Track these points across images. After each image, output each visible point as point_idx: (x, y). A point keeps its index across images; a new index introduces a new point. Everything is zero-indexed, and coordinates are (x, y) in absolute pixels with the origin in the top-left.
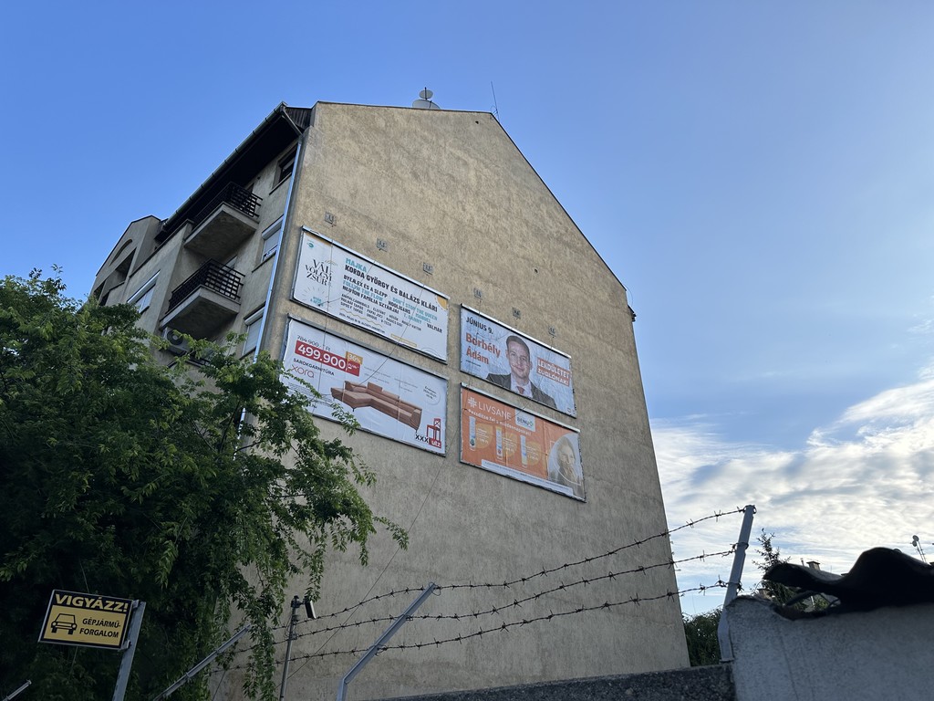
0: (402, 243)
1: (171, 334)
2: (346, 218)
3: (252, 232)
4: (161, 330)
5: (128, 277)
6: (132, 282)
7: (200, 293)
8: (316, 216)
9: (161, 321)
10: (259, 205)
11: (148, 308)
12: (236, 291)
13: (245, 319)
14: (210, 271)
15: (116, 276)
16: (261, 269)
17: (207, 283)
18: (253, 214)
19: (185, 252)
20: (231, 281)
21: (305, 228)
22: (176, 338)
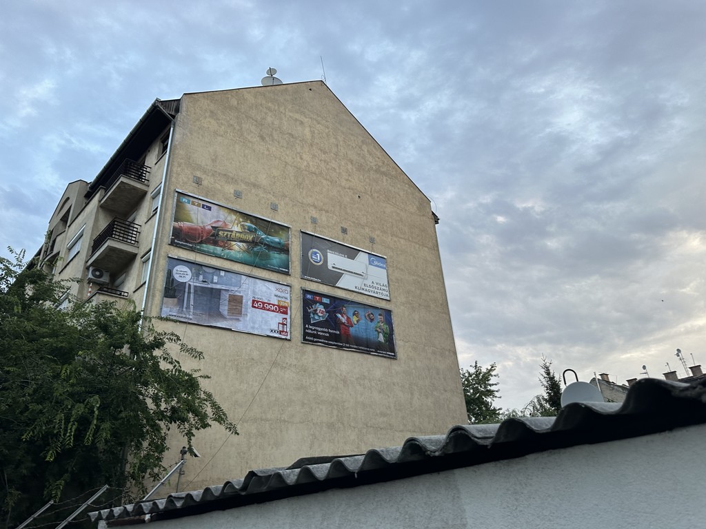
0: (253, 191)
1: (94, 271)
2: (209, 178)
3: (145, 193)
4: (88, 268)
5: (67, 227)
6: (70, 231)
7: (109, 243)
8: (185, 180)
10: (149, 172)
11: (77, 253)
12: (135, 238)
13: (142, 258)
14: (115, 226)
15: (61, 225)
16: (150, 221)
17: (113, 236)
18: (145, 179)
19: (100, 210)
20: (131, 232)
21: (177, 190)
22: (98, 273)
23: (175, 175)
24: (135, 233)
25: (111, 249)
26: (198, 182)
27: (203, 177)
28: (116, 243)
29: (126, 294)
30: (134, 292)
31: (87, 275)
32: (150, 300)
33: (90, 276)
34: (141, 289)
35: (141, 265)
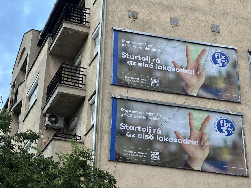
0: (191, 15)
1: (50, 117)
2: (144, 10)
3: (86, 36)
4: (44, 115)
5: (26, 77)
6: (28, 80)
7: (59, 89)
8: (121, 16)
9: (43, 109)
10: (89, 14)
11: (36, 100)
12: (82, 81)
13: (89, 100)
14: (63, 72)
15: (21, 74)
16: (93, 63)
17: (62, 82)
18: (86, 22)
19: (50, 58)
20: (78, 75)
21: (114, 28)
22: (53, 119)
23: (110, 14)
24: (81, 76)
25: (62, 95)
26: (134, 16)
27: (138, 10)
28: (65, 88)
29: (78, 138)
30: (86, 135)
31: (45, 122)
32: (99, 142)
33: (47, 122)
34: (90, 132)
35: (89, 107)
